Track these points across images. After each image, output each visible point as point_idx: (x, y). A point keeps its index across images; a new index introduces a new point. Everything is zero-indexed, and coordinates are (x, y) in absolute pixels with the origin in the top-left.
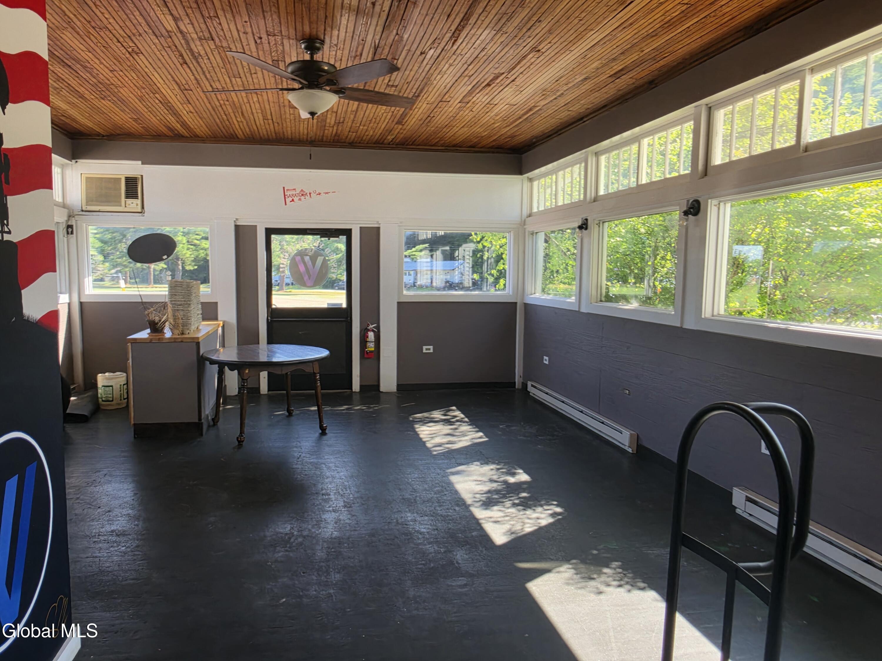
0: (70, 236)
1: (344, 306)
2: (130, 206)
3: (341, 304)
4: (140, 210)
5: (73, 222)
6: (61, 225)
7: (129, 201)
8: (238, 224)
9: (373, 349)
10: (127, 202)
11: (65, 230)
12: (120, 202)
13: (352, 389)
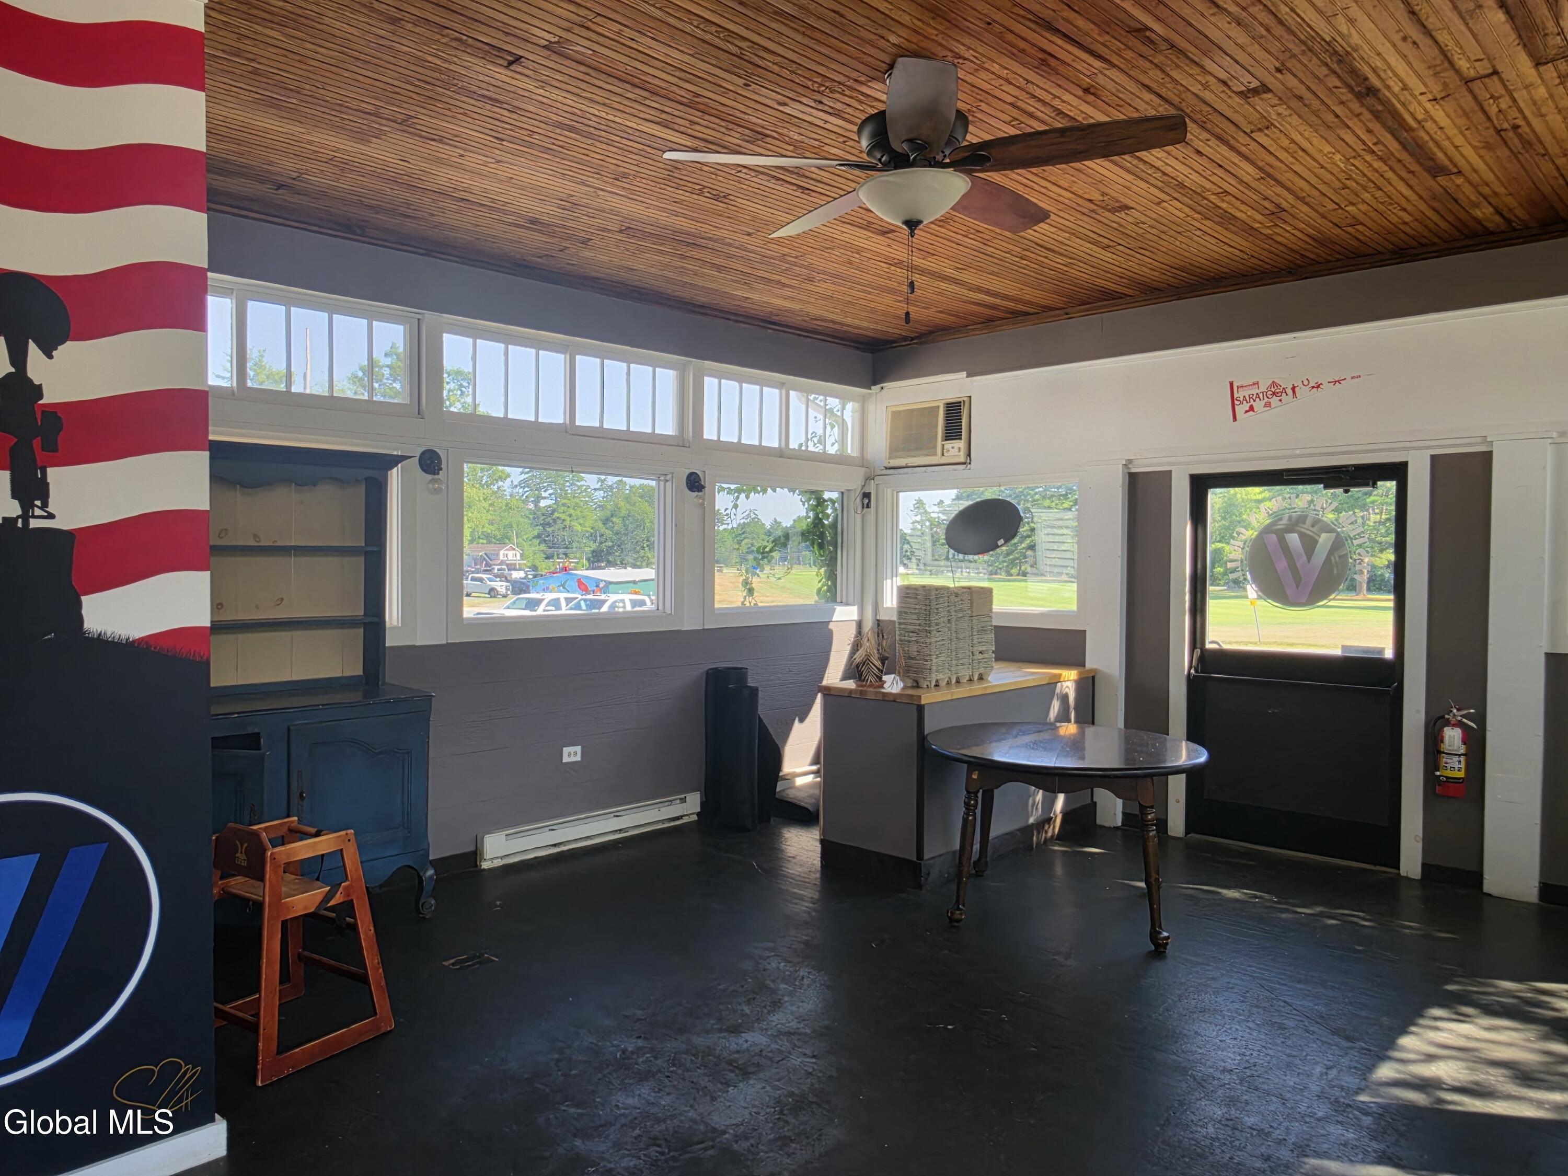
0: (866, 510)
1: (1389, 654)
2: (950, 453)
3: (1381, 651)
4: (962, 460)
5: (872, 489)
6: (852, 493)
7: (949, 445)
8: (1133, 470)
9: (1461, 774)
10: (946, 447)
11: (858, 499)
12: (935, 447)
13: (1398, 868)
